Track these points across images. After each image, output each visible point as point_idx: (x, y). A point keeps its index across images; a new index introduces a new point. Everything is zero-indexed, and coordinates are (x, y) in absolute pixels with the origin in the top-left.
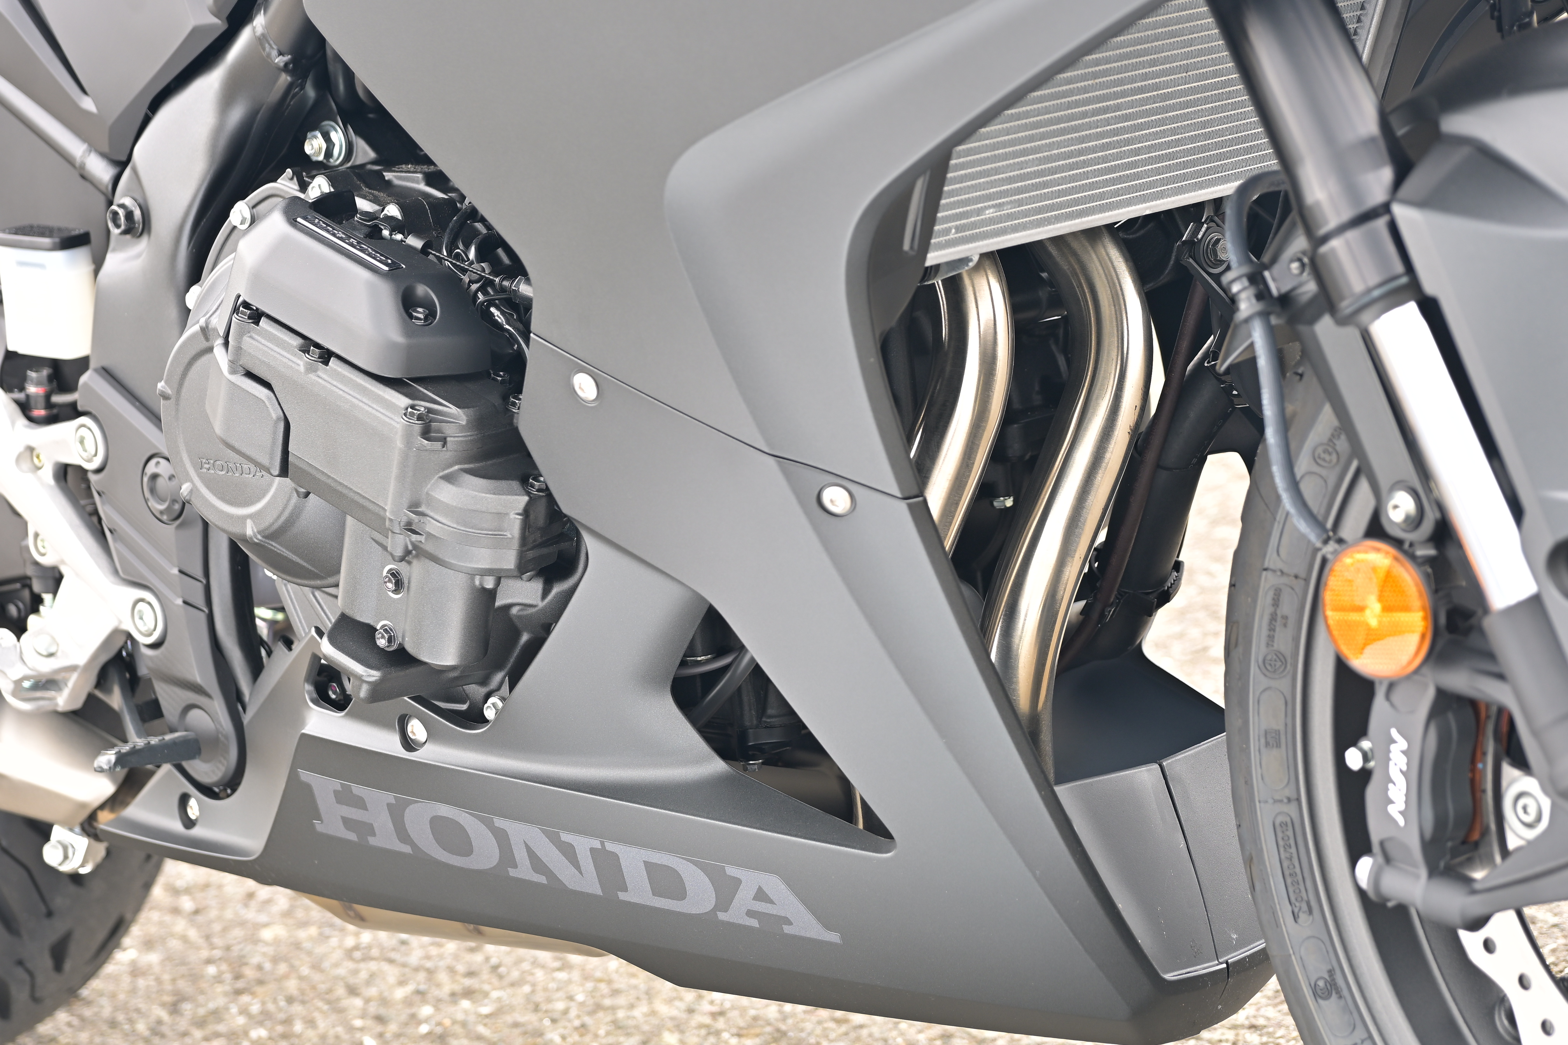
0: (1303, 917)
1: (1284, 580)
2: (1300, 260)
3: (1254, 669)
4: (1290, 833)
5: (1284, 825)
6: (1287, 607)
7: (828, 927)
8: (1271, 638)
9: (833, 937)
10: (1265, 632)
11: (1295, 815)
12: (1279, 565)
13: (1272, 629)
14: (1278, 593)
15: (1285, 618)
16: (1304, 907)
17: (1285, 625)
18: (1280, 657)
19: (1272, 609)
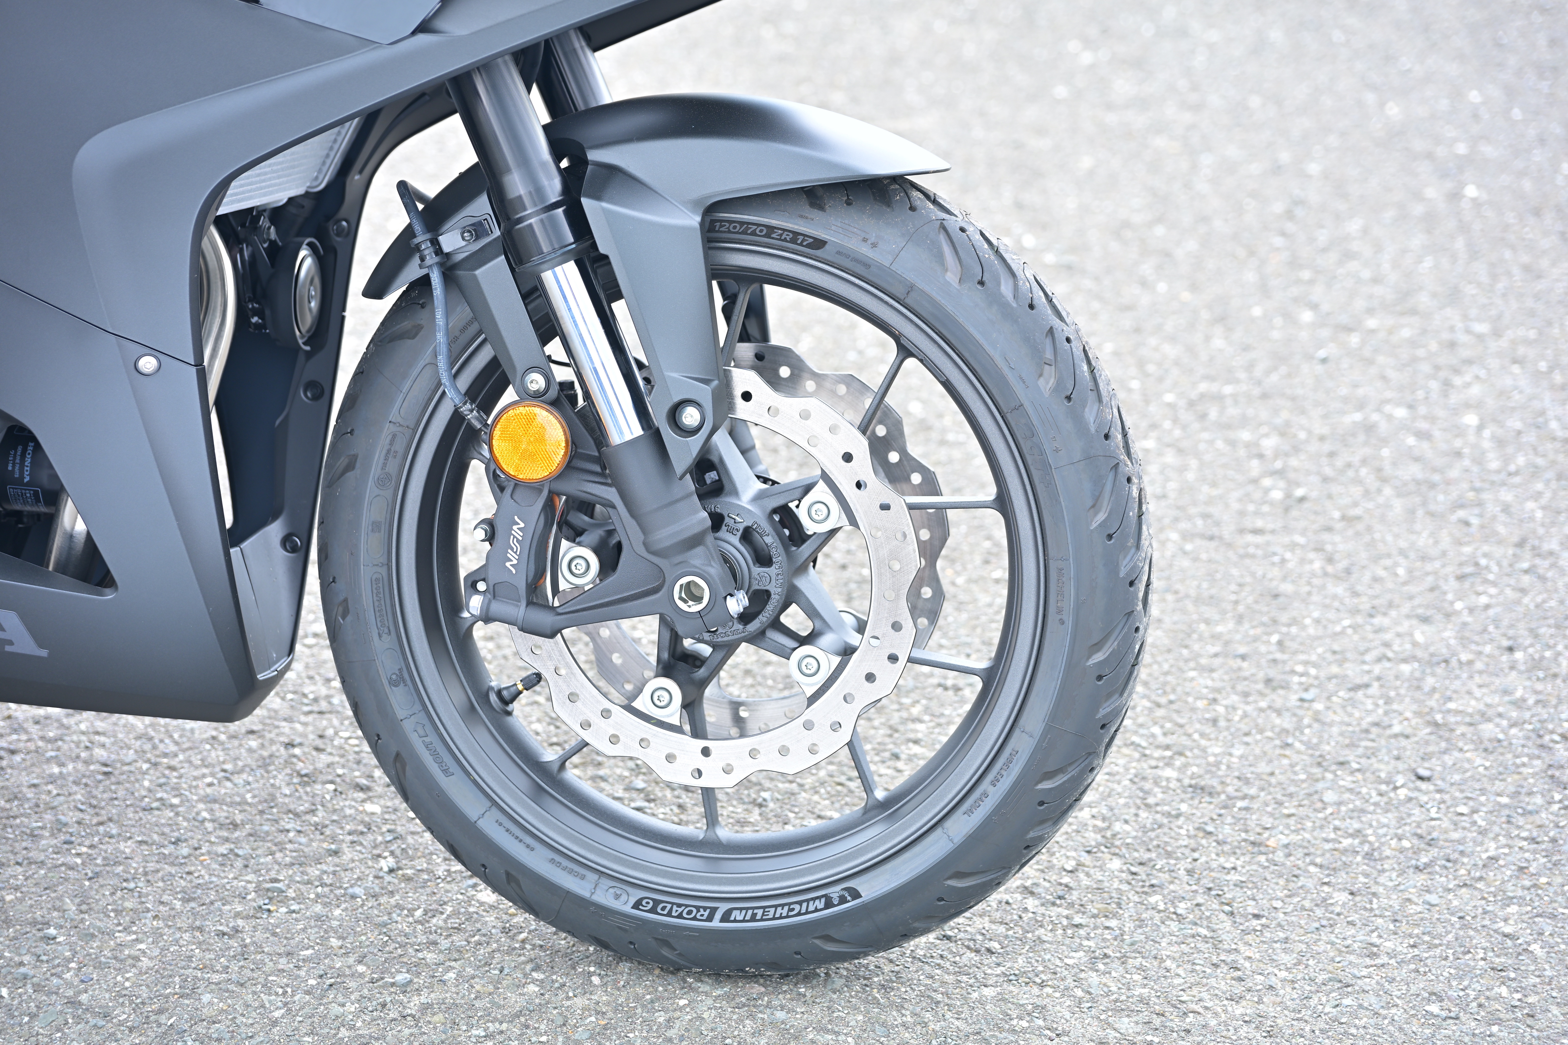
0: (384, 636)
1: (400, 429)
2: (469, 231)
3: (370, 483)
4: (381, 585)
5: (377, 580)
6: (399, 446)
7: (41, 646)
8: (385, 465)
9: (44, 653)
10: (382, 461)
11: (385, 574)
12: (399, 420)
13: (386, 459)
14: (394, 436)
15: (396, 452)
16: (386, 630)
17: (395, 457)
18: (388, 476)
19: (388, 447)
